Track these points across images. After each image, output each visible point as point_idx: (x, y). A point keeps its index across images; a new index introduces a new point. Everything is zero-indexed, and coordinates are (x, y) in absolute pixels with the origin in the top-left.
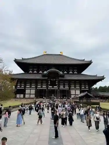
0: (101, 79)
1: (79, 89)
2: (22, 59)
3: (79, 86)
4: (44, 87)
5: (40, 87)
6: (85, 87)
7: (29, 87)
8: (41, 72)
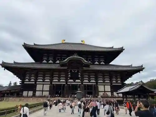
0: (139, 69)
1: (110, 84)
2: (34, 44)
3: (108, 79)
4: (63, 81)
5: (57, 81)
6: (117, 81)
7: (41, 80)
8: (58, 62)
